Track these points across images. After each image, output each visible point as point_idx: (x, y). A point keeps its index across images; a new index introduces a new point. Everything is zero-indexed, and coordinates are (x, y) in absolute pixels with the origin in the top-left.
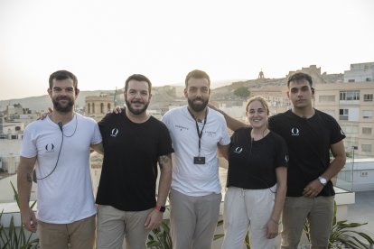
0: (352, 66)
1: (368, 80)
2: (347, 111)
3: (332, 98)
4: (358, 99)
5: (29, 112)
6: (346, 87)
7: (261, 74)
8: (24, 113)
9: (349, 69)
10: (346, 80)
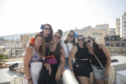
0: (97, 25)
1: (100, 29)
2: (95, 38)
3: (91, 34)
4: (98, 35)
5: (3, 40)
6: (95, 31)
7: (76, 28)
8: (2, 40)
9: (96, 26)
10: (95, 29)
